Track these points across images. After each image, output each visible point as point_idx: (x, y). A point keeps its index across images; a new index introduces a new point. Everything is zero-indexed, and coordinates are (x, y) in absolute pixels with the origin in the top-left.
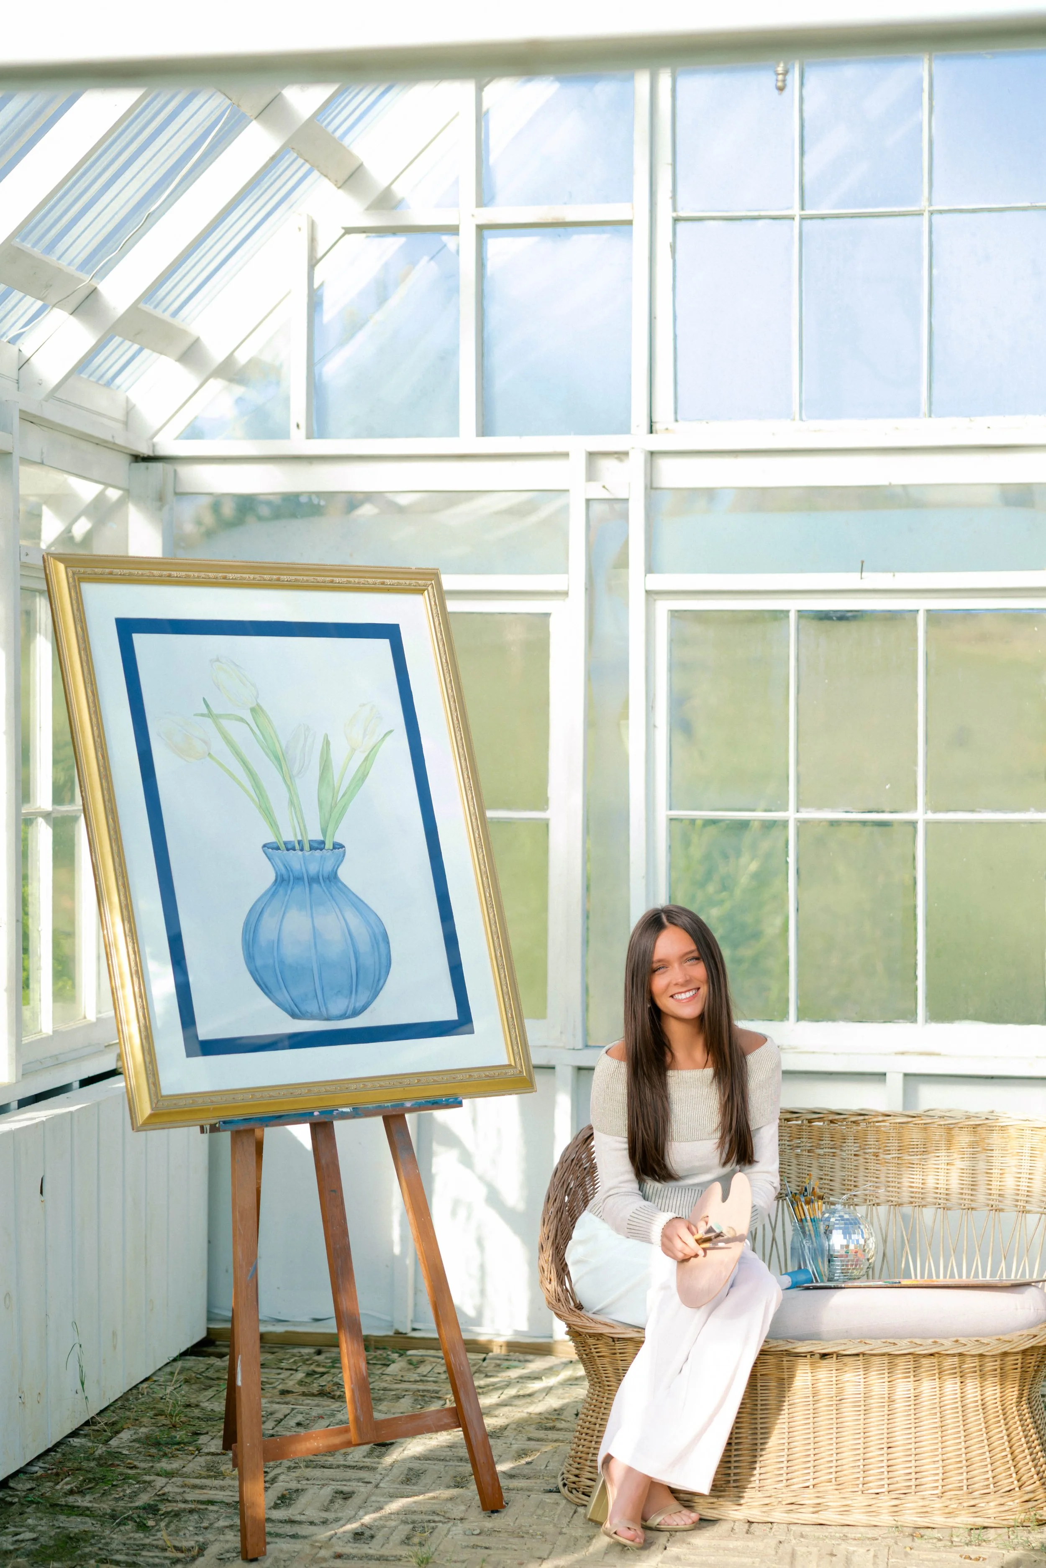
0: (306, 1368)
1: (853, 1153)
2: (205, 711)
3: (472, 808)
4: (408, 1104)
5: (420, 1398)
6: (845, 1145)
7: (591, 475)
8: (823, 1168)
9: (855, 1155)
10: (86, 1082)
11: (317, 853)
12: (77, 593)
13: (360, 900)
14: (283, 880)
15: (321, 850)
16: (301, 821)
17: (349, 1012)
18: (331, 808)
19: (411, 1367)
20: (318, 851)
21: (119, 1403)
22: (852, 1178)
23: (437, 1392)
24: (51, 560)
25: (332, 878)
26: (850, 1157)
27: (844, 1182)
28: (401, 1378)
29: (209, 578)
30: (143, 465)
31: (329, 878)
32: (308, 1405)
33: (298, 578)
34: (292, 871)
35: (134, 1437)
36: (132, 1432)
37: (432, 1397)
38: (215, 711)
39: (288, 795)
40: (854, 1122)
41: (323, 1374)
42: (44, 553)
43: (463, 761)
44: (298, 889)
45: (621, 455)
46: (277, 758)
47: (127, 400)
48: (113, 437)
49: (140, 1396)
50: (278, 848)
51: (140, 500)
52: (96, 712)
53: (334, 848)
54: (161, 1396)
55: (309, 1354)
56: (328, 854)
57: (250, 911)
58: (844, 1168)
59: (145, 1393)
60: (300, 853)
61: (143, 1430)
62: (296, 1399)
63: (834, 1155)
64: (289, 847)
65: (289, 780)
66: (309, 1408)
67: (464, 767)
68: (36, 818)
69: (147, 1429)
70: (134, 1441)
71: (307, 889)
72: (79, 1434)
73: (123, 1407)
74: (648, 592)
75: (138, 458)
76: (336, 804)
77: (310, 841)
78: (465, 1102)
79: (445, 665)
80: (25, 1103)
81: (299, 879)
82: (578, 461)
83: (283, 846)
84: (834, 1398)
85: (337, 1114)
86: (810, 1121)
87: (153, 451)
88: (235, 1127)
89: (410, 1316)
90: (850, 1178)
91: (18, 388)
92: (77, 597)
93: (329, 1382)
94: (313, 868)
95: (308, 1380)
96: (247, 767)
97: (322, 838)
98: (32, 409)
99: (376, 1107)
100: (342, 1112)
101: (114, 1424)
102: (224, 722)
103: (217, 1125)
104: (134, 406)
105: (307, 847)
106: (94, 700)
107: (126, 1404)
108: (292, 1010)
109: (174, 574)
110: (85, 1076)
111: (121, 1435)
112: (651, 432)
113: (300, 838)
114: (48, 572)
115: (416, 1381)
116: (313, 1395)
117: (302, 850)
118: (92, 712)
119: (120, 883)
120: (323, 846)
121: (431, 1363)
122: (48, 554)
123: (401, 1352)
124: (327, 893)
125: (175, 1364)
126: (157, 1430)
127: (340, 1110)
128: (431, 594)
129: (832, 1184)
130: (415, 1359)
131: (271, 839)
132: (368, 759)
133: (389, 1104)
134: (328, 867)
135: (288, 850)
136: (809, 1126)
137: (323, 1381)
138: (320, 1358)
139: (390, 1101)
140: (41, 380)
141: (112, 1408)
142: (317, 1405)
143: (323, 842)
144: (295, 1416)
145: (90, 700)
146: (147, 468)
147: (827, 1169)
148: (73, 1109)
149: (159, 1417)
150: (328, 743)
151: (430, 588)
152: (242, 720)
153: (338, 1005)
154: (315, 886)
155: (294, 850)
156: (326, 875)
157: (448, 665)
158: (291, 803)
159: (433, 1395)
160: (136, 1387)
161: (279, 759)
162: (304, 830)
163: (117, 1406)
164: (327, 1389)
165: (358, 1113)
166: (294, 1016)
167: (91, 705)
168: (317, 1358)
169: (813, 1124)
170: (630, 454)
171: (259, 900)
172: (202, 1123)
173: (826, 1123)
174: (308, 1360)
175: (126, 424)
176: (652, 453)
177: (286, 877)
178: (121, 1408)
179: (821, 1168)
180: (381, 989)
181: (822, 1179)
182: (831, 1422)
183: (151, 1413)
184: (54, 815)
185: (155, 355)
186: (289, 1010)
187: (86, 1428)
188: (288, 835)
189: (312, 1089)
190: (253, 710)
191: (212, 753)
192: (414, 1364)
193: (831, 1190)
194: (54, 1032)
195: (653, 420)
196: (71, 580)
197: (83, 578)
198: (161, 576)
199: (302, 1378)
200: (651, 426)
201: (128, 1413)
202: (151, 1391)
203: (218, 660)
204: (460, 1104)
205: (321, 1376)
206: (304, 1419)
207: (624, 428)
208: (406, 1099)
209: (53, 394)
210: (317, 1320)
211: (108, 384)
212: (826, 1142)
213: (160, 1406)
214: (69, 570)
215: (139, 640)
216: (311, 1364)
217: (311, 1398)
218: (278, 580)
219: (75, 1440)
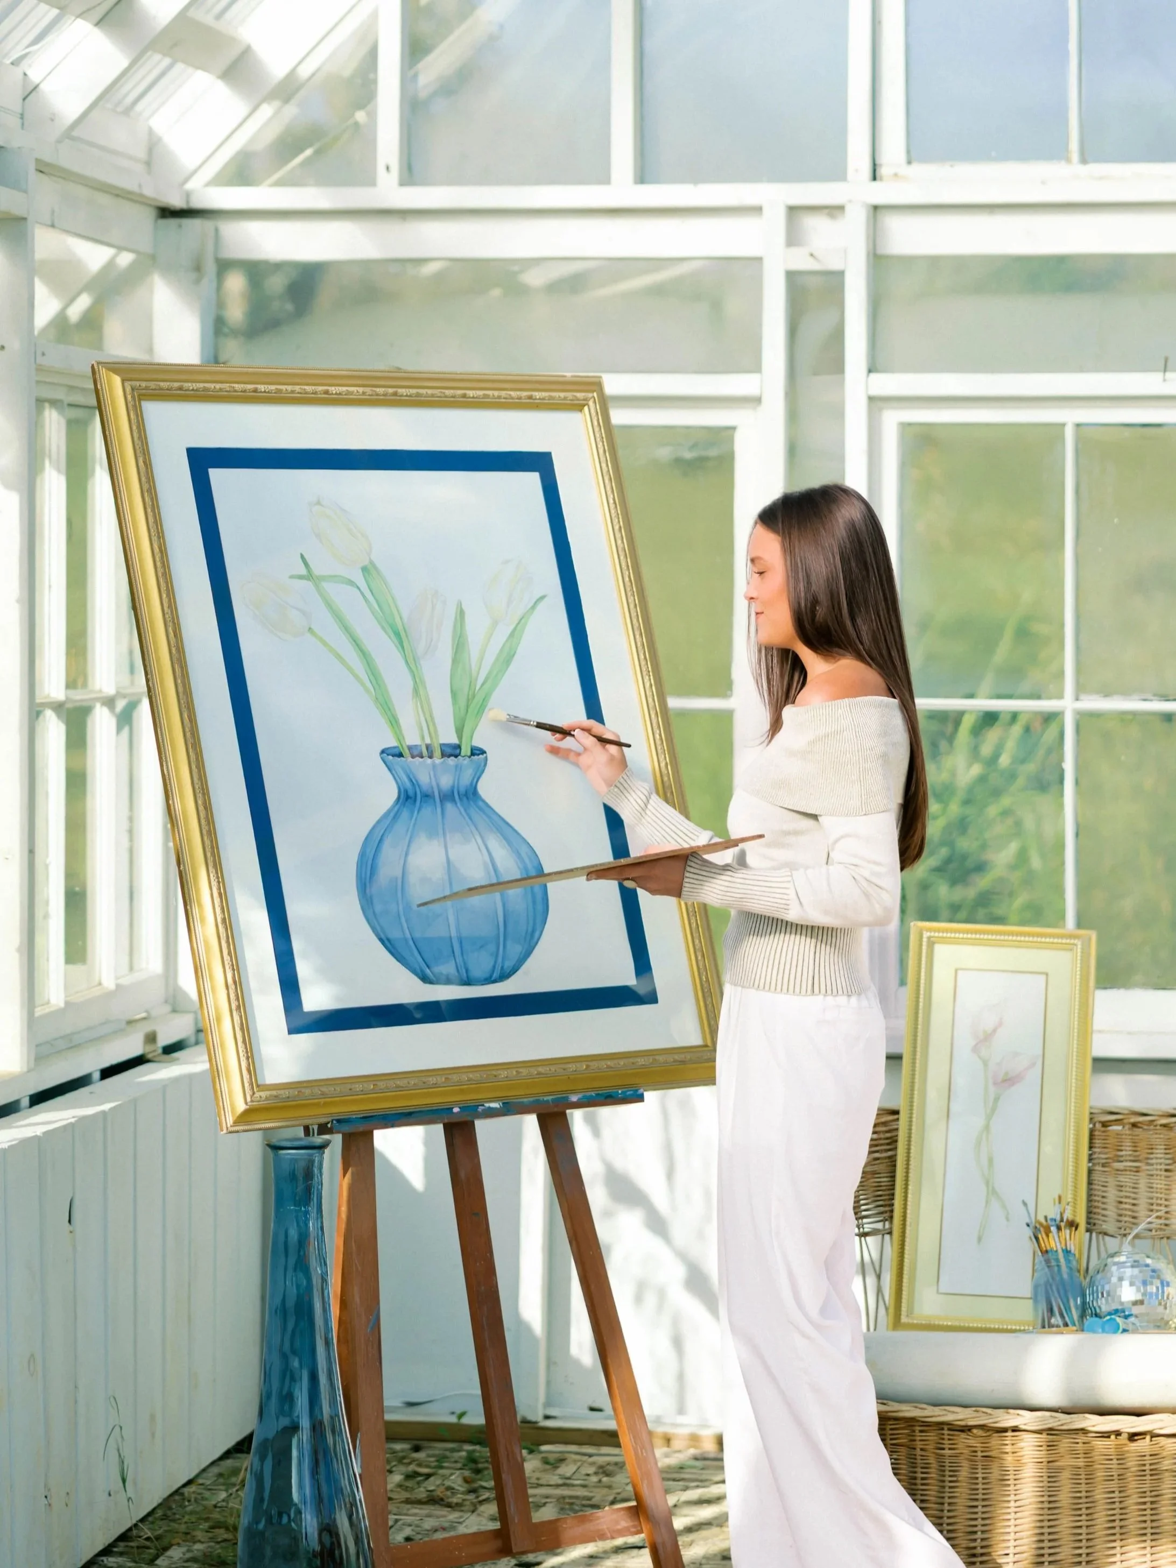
0: (403, 1469)
1: (1163, 1167)
2: (303, 571)
3: (650, 700)
4: (574, 1098)
5: (567, 1507)
6: (1152, 1156)
7: (793, 238)
8: (1123, 1189)
9: (1166, 1170)
10: (108, 1073)
11: (451, 761)
12: (137, 416)
13: (507, 824)
14: (408, 797)
15: (456, 756)
16: (429, 719)
17: (495, 975)
18: (468, 700)
19: (548, 1467)
20: (452, 758)
21: (159, 1513)
22: (1163, 1202)
23: (590, 1499)
24: (103, 372)
25: (470, 795)
26: (1159, 1172)
27: (1152, 1207)
28: (536, 1482)
29: (306, 393)
30: (173, 222)
31: (466, 794)
32: (415, 1515)
33: (421, 391)
34: (419, 786)
35: (188, 1555)
36: (184, 1549)
37: (584, 1506)
38: (317, 571)
39: (411, 683)
40: (1164, 1126)
41: (428, 1476)
42: (93, 362)
43: (638, 636)
44: (427, 811)
45: (834, 210)
46: (397, 634)
47: (151, 132)
48: (140, 186)
49: (187, 1503)
50: (401, 755)
51: (169, 270)
52: (164, 574)
53: (473, 754)
54: (214, 1503)
55: (402, 1451)
56: (465, 762)
57: (366, 839)
58: (1152, 1188)
59: (193, 1500)
60: (429, 761)
61: (198, 1546)
62: (398, 1508)
63: (1138, 1170)
64: (415, 752)
65: (412, 663)
66: (418, 1518)
67: (639, 644)
68: (44, 710)
69: (205, 1545)
70: (187, 1561)
71: (439, 810)
72: (112, 1552)
73: (165, 1517)
74: (871, 399)
75: (167, 213)
76: (474, 696)
77: (442, 745)
78: (648, 1095)
79: (612, 506)
80: (39, 1098)
81: (427, 796)
82: (776, 219)
83: (407, 751)
84: (1148, 1494)
85: (483, 1110)
86: (1105, 1124)
87: (188, 202)
88: (347, 1128)
89: (542, 1398)
90: (1159, 1202)
91: (23, 124)
92: (138, 421)
93: (438, 1486)
94: (446, 782)
95: (409, 1484)
96: (357, 645)
97: (455, 740)
98: (47, 157)
99: (534, 1101)
100: (489, 1108)
101: (158, 1538)
102: (325, 585)
103: (329, 1125)
104: (160, 139)
105: (437, 753)
106: (162, 557)
107: (169, 1513)
108: (422, 971)
109: (262, 388)
110: (106, 1064)
111: (169, 1553)
112: (874, 178)
113: (428, 741)
114: (99, 387)
115: (558, 1486)
116: (420, 1502)
117: (431, 757)
118: (160, 574)
119: (200, 802)
120: (458, 751)
121: (575, 1461)
122: (98, 363)
123: (533, 1447)
124: (465, 815)
125: (222, 1463)
126: (218, 1546)
127: (487, 1105)
128: (593, 413)
129: (1135, 1208)
130: (552, 1458)
131: (392, 742)
132: (515, 635)
133: (550, 1098)
134: (466, 779)
135: (413, 757)
136: (1104, 1132)
137: (431, 1484)
138: (421, 1455)
139: (550, 1093)
140: (54, 114)
141: (150, 1519)
142: (429, 1516)
143: (459, 747)
144: (400, 1530)
145: (158, 559)
146: (180, 226)
147: (1128, 1189)
148: (107, 1107)
149: (217, 1531)
150: (461, 613)
151: (591, 403)
152: (351, 583)
153: (481, 963)
154: (449, 806)
155: (422, 757)
156: (462, 790)
157: (616, 507)
158: (416, 691)
159: (584, 1502)
160: (177, 1492)
161: (399, 637)
162: (433, 732)
163: (157, 1515)
164: (439, 1493)
165: (511, 1108)
166: (425, 979)
167: (159, 564)
168: (416, 1455)
169: (1110, 1128)
170: (847, 209)
171: (378, 822)
172: (307, 1122)
173: (1127, 1127)
174: (404, 1458)
175: (148, 163)
176: (876, 208)
177: (411, 793)
178: (162, 1519)
179: (1120, 1187)
180: (537, 943)
181: (1121, 1202)
182: (1143, 1525)
183: (205, 1525)
184: (69, 705)
185: (190, 70)
186: (419, 971)
187: (122, 1544)
188: (412, 738)
189: (450, 1077)
190: (364, 569)
191: (312, 627)
192: (553, 1464)
193: (1134, 1217)
194: (67, 1003)
195: (877, 162)
196: (129, 397)
197: (144, 395)
198: (245, 391)
199: (401, 1481)
200: (874, 171)
201: (176, 1526)
202: (199, 1497)
203: (318, 503)
204: (640, 1099)
205: (427, 1479)
206: (414, 1533)
207: (838, 173)
208: (574, 1092)
209: (70, 134)
210: (411, 1404)
211: (128, 111)
212: (1127, 1152)
213: (216, 1516)
214: (126, 384)
215: (217, 476)
216: (410, 1463)
217: (419, 1506)
218: (395, 394)
219: (111, 1559)
